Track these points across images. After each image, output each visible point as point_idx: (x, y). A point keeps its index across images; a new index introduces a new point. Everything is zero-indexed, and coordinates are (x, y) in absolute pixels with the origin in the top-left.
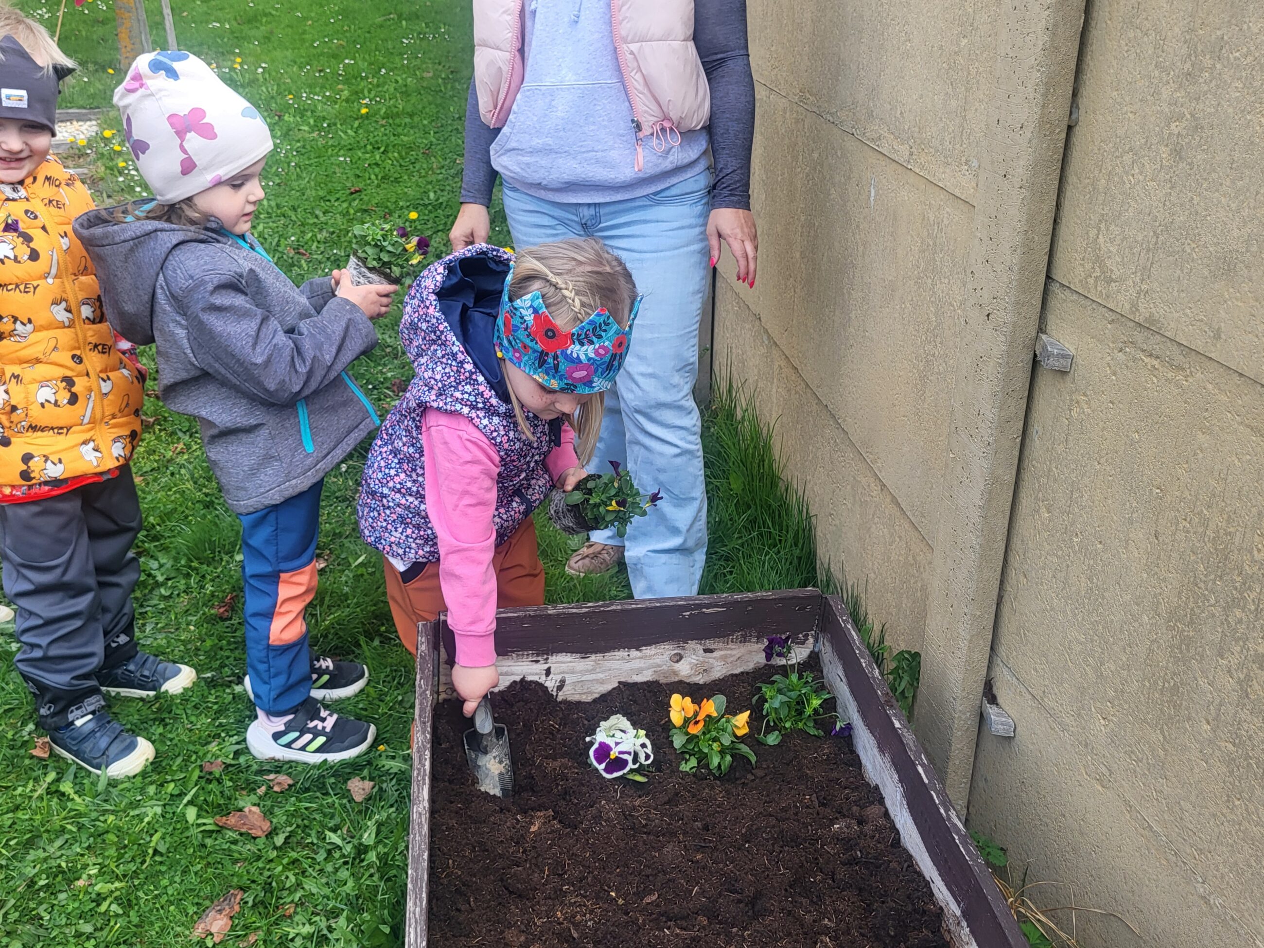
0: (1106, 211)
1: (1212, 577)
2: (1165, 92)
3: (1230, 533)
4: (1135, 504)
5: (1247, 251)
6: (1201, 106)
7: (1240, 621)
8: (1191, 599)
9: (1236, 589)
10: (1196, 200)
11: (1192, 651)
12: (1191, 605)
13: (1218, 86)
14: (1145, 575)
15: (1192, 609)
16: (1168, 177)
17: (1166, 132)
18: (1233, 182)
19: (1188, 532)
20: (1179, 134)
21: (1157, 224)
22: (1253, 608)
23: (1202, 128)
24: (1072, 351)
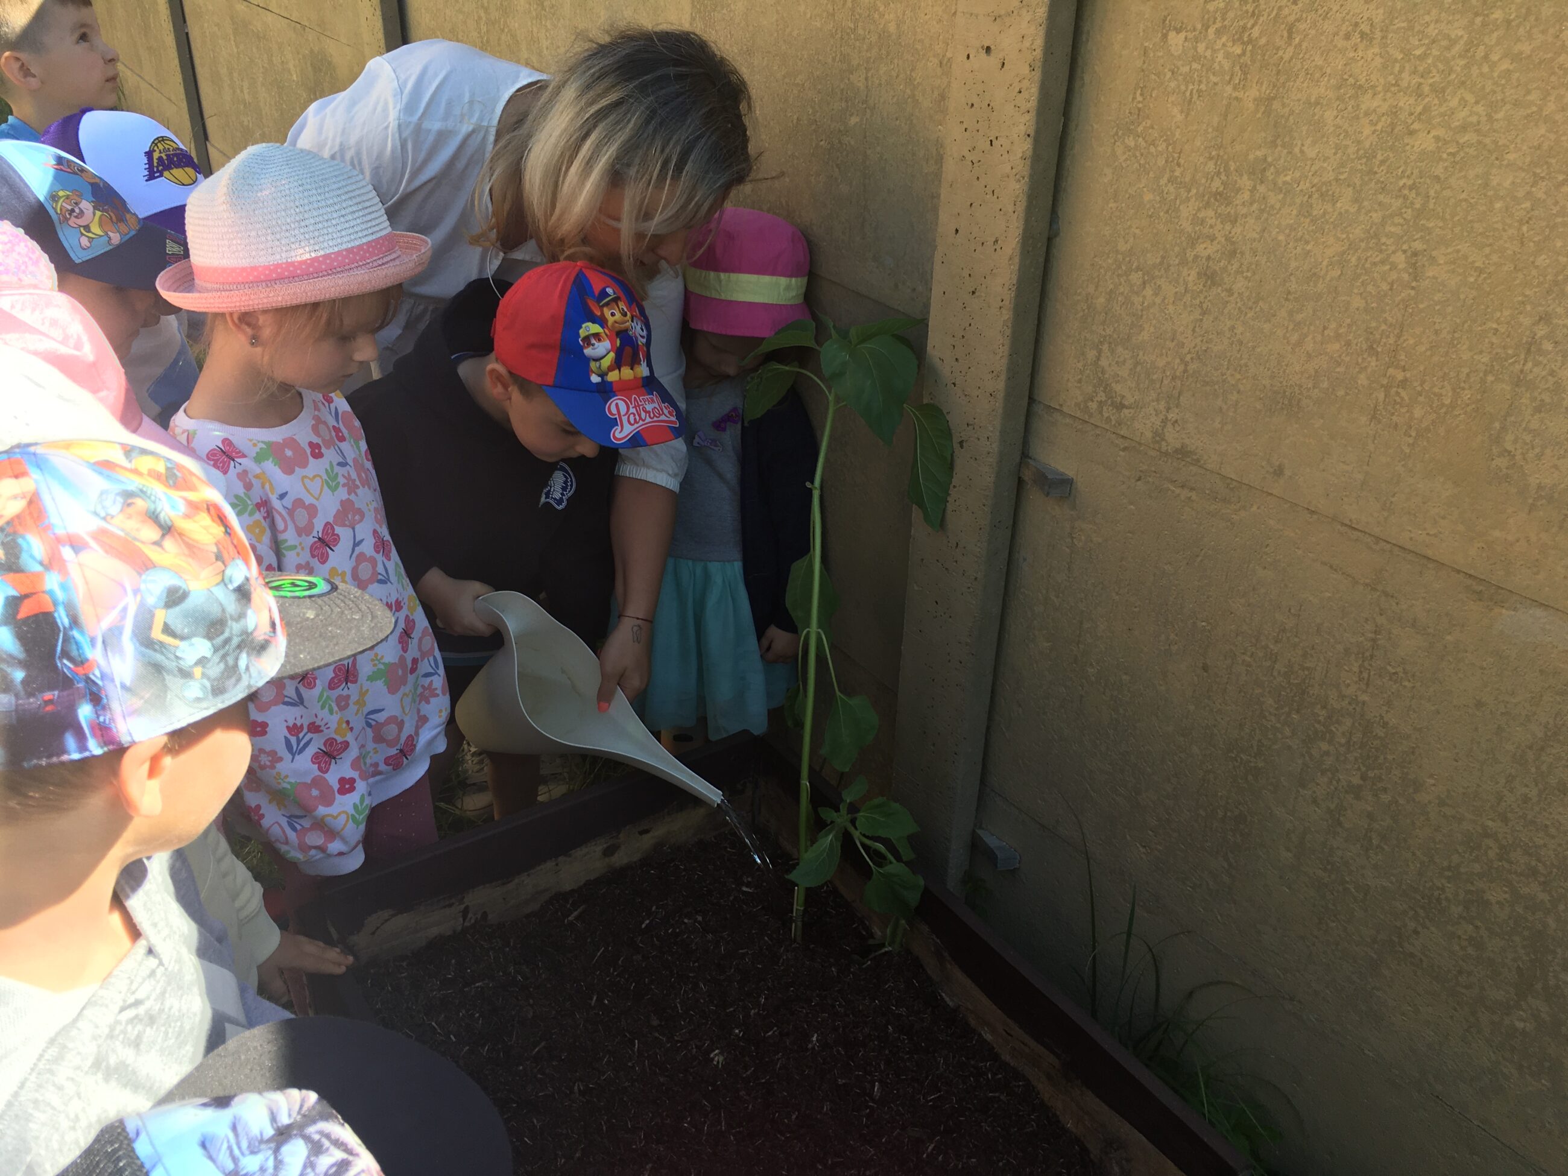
0: (1108, 332)
1: (1286, 709)
2: (1185, 212)
3: (1308, 669)
4: (1172, 636)
5: (1314, 387)
6: (1238, 230)
7: (1327, 753)
8: (1257, 731)
9: (1319, 722)
10: (1239, 329)
13: (1262, 211)
14: (1192, 708)
15: (1260, 741)
16: (1197, 302)
17: (1190, 255)
18: (1291, 313)
19: (1249, 665)
20: (1209, 258)
21: (1186, 350)
22: (1343, 741)
23: (1242, 253)
24: (1071, 474)
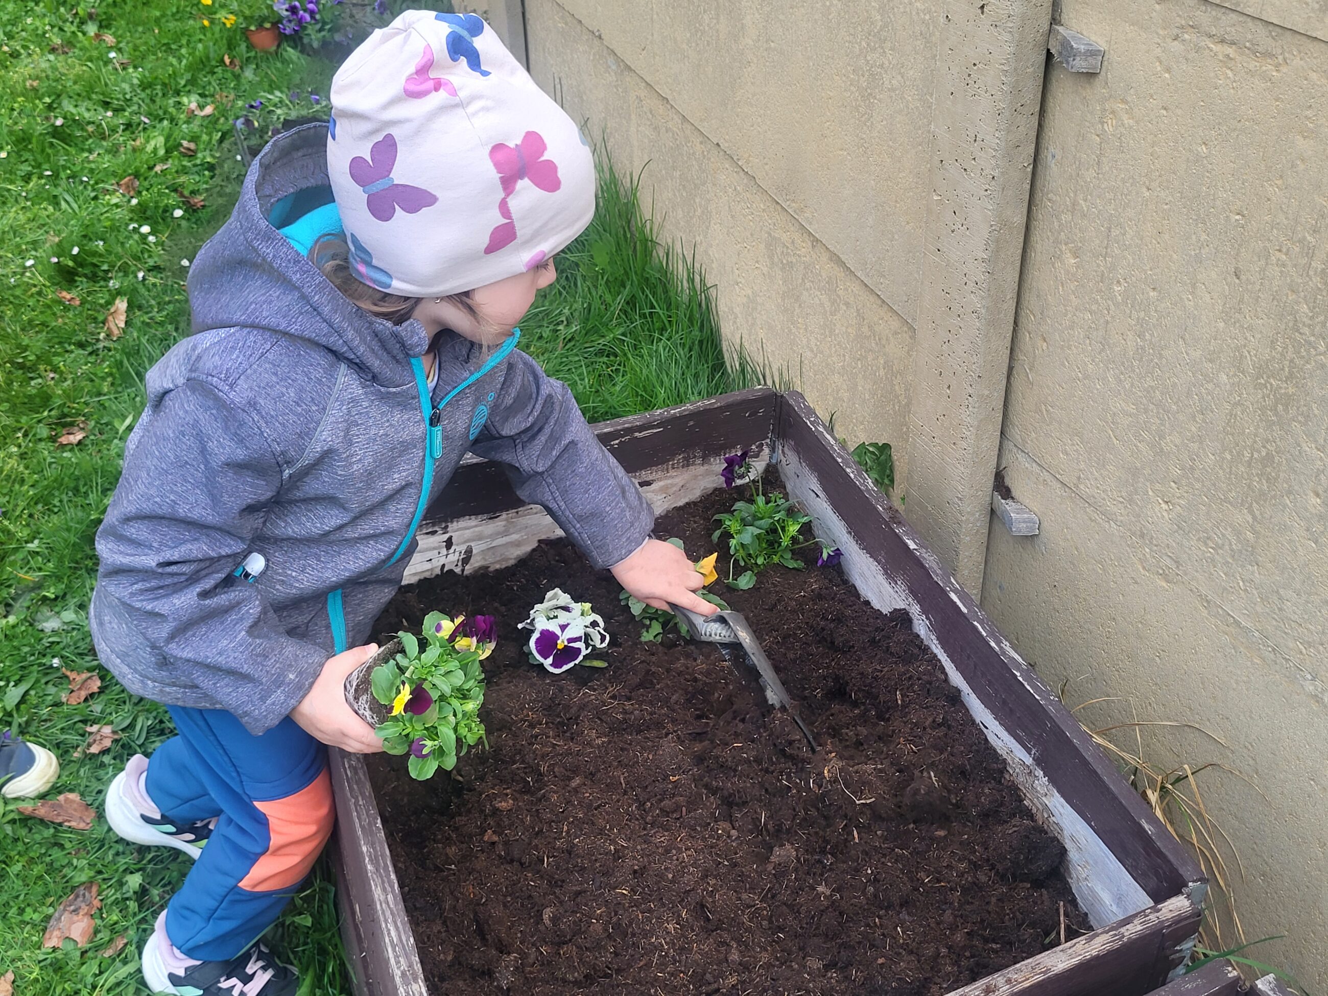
8: (1291, 349)
11: (1292, 412)
12: (1290, 355)
14: (1222, 325)
15: (1292, 361)
19: (1284, 266)
24: (1102, 45)
